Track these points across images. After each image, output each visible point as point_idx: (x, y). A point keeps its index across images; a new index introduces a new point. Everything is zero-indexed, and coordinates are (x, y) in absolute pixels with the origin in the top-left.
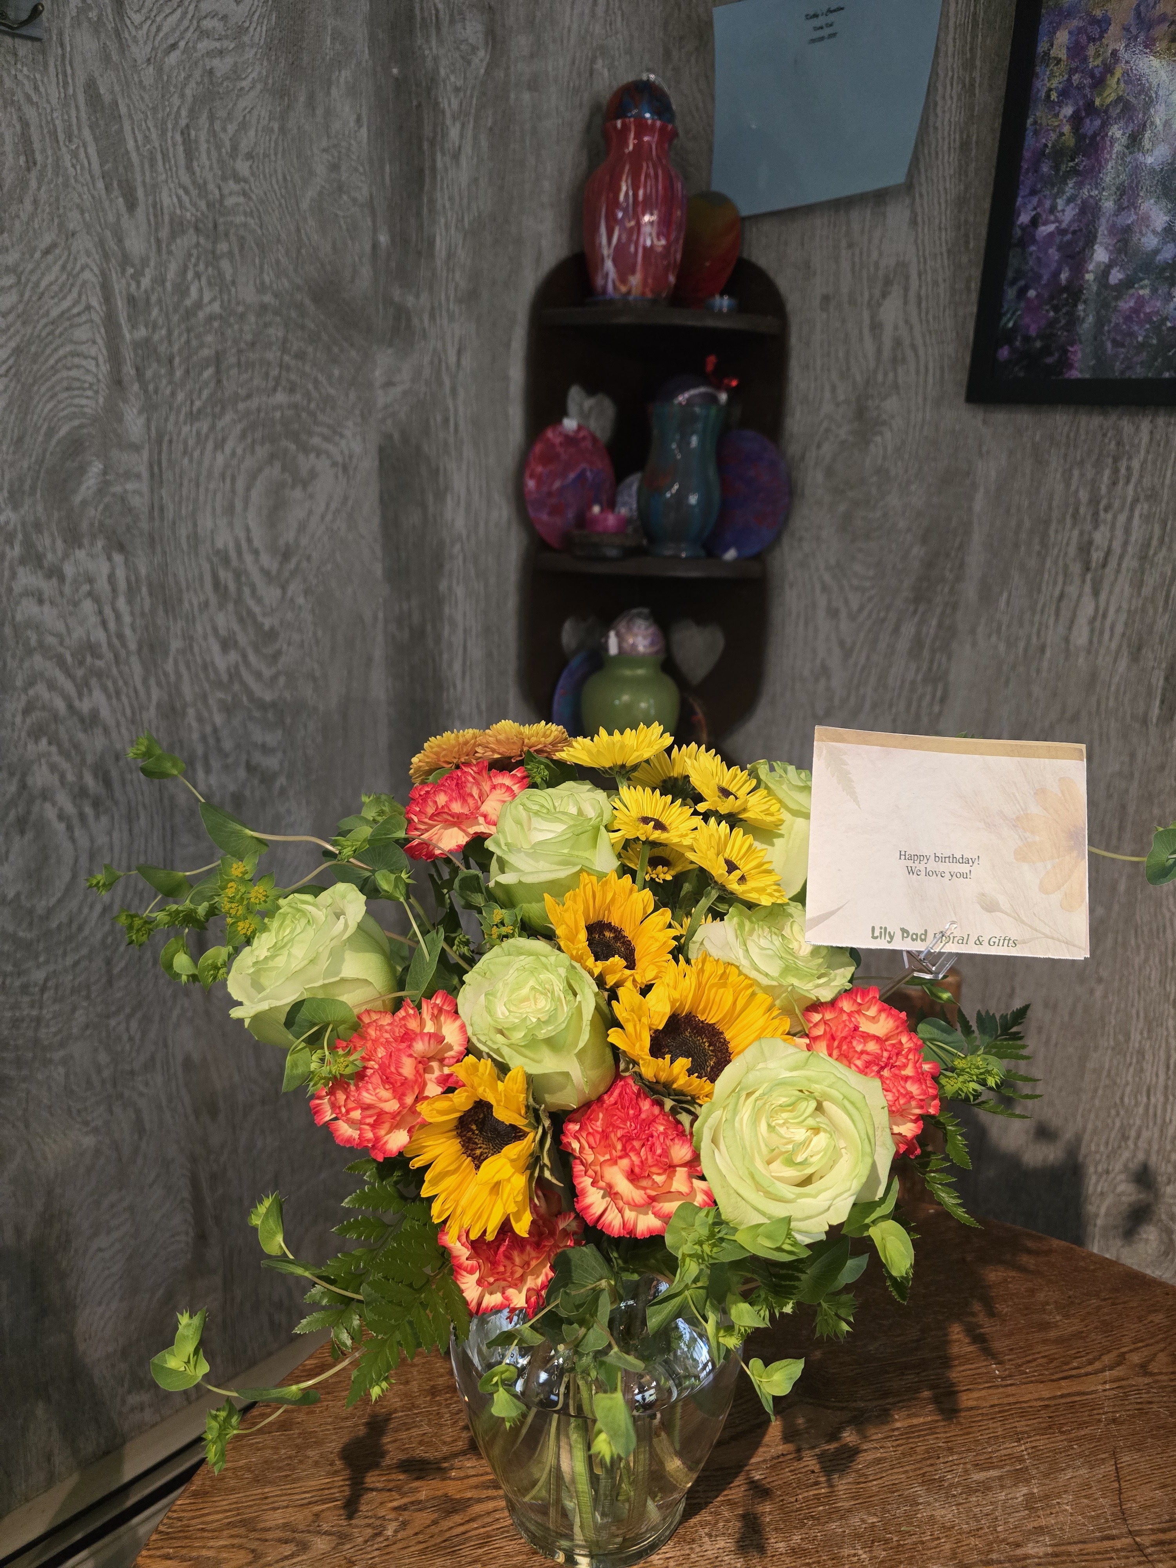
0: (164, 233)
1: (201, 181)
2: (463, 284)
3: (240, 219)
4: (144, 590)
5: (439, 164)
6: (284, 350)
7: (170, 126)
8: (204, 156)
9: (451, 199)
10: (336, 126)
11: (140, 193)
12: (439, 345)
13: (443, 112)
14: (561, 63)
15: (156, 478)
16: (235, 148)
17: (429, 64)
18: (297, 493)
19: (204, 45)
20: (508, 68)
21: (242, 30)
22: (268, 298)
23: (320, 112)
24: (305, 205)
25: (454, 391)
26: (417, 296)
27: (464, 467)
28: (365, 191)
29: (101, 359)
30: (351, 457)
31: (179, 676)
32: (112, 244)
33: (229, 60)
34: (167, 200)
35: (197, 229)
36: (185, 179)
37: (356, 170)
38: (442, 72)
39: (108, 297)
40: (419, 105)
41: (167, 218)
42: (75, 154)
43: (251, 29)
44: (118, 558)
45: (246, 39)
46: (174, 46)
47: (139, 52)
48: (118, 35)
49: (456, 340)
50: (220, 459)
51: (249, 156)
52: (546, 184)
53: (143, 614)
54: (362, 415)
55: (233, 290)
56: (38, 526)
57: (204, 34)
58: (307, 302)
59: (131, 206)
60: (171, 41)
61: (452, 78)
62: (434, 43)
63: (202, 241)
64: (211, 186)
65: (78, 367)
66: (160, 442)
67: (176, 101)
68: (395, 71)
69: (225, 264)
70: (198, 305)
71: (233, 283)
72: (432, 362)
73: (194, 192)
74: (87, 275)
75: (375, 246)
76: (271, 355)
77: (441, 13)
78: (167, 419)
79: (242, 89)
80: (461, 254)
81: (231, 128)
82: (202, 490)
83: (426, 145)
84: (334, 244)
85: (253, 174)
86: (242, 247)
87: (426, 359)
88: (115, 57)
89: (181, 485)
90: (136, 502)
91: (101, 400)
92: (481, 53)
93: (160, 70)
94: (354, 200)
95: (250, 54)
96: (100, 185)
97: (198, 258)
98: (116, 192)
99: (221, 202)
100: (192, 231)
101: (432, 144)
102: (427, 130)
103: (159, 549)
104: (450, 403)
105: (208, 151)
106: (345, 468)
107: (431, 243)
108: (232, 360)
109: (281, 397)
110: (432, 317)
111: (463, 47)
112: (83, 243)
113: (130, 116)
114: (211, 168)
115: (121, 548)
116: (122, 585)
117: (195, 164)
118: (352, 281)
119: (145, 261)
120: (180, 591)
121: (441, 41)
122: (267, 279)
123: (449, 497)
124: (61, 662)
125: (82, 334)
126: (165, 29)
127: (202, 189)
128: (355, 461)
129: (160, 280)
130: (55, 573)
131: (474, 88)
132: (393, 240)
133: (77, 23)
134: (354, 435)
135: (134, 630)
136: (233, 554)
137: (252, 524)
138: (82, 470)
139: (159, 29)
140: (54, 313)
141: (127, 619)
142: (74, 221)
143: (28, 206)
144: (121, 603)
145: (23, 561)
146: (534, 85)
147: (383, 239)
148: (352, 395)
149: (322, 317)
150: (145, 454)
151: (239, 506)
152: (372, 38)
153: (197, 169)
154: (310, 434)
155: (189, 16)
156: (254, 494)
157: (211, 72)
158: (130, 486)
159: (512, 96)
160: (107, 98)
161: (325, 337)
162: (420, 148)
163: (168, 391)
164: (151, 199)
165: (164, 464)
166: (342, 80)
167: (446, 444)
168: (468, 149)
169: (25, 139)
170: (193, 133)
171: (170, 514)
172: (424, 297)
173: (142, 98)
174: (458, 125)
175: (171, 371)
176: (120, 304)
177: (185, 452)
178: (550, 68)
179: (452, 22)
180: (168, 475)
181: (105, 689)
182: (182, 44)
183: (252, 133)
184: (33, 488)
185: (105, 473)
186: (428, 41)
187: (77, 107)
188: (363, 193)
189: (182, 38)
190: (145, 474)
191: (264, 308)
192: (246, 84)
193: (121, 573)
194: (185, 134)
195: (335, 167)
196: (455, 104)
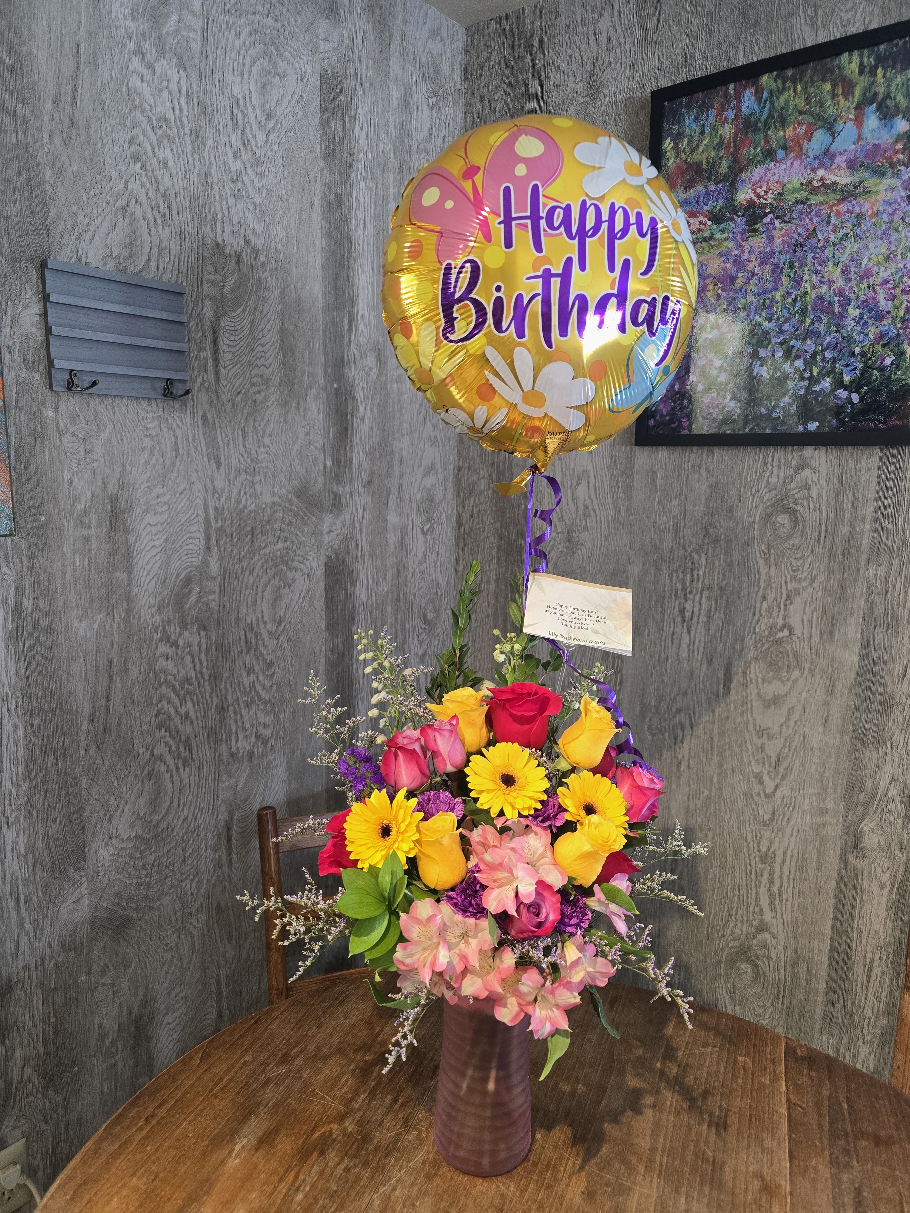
0: (232, 476)
1: (249, 450)
2: (365, 479)
3: (264, 465)
4: (214, 648)
5: (355, 424)
6: (282, 522)
7: (236, 428)
8: (251, 439)
9: (360, 439)
10: (309, 414)
11: (223, 460)
12: (354, 509)
13: (357, 400)
15: (222, 592)
16: (264, 433)
17: (351, 379)
18: (286, 591)
19: (253, 389)
20: (387, 374)
21: (268, 380)
22: (276, 499)
23: (301, 410)
24: (294, 454)
25: (361, 532)
26: (344, 488)
27: (365, 568)
28: (321, 442)
29: (201, 539)
31: (227, 691)
32: (209, 485)
33: (263, 394)
34: (234, 461)
35: (246, 472)
36: (242, 450)
37: (317, 433)
38: (357, 382)
39: (206, 511)
40: (346, 399)
41: (233, 469)
42: (196, 448)
43: (273, 380)
44: (203, 633)
45: (270, 383)
47: (224, 398)
48: (216, 391)
49: (362, 505)
50: (251, 579)
51: (270, 435)
52: (405, 425)
53: (212, 660)
54: (317, 548)
55: (261, 497)
56: (169, 622)
57: (253, 384)
58: (293, 498)
59: (218, 466)
61: (361, 384)
62: (353, 370)
64: (253, 452)
65: (192, 543)
66: (225, 574)
67: (240, 416)
68: (335, 386)
69: (258, 487)
70: (245, 507)
71: (261, 494)
72: (350, 518)
73: (245, 456)
74: (198, 500)
75: (325, 467)
76: (277, 526)
77: (356, 356)
78: (228, 563)
79: (268, 406)
80: (365, 464)
81: (263, 424)
82: (243, 595)
83: (349, 417)
84: (306, 469)
85: (271, 443)
86: (265, 477)
87: (348, 517)
88: (215, 402)
89: (233, 593)
90: (212, 604)
91: (200, 558)
92: (374, 370)
93: (233, 404)
94: (316, 447)
96: (206, 459)
97: (246, 485)
98: (213, 461)
99: (257, 458)
100: (244, 473)
101: (352, 416)
102: (350, 410)
103: (221, 627)
104: (359, 537)
105: (253, 436)
106: (309, 576)
107: (351, 462)
108: (259, 530)
109: (280, 545)
110: (351, 496)
111: (366, 369)
112: (198, 486)
113: (220, 427)
114: (253, 443)
115: (205, 628)
116: (204, 647)
117: (247, 443)
118: (314, 485)
119: (223, 491)
120: (230, 646)
121: (356, 368)
122: (276, 490)
123: (358, 583)
124: (174, 689)
125: (194, 528)
126: (236, 386)
127: (249, 453)
128: (313, 571)
129: (229, 498)
130: (175, 644)
131: (371, 386)
132: (333, 463)
133: (200, 389)
134: (313, 559)
136: (255, 626)
137: (264, 609)
138: (190, 592)
139: (234, 386)
140: (183, 520)
141: (205, 664)
142: (194, 477)
143: (175, 473)
144: (203, 655)
145: (161, 640)
147: (329, 463)
148: (313, 540)
149: (300, 504)
150: (218, 581)
151: (259, 601)
152: (326, 373)
153: (248, 446)
154: (293, 561)
155: (247, 378)
156: (266, 594)
157: (255, 401)
158: (210, 598)
159: (389, 387)
160: (211, 420)
161: (301, 514)
162: (346, 418)
163: (230, 549)
164: (227, 462)
165: (226, 585)
166: (312, 394)
167: (357, 557)
168: (368, 415)
169: (176, 444)
170: (246, 429)
171: (227, 609)
172: (347, 488)
173: (226, 418)
174: (364, 405)
175: (232, 541)
176: (211, 512)
177: (236, 578)
179: (361, 358)
180: (227, 590)
181: (193, 701)
182: (243, 391)
183: (272, 424)
184: (168, 604)
185: (199, 592)
186: (350, 369)
187: (198, 426)
188: (319, 445)
189: (243, 388)
190: (218, 591)
191: (274, 504)
192: (269, 403)
193: (203, 641)
194: (243, 430)
195: (308, 434)
196: (362, 396)
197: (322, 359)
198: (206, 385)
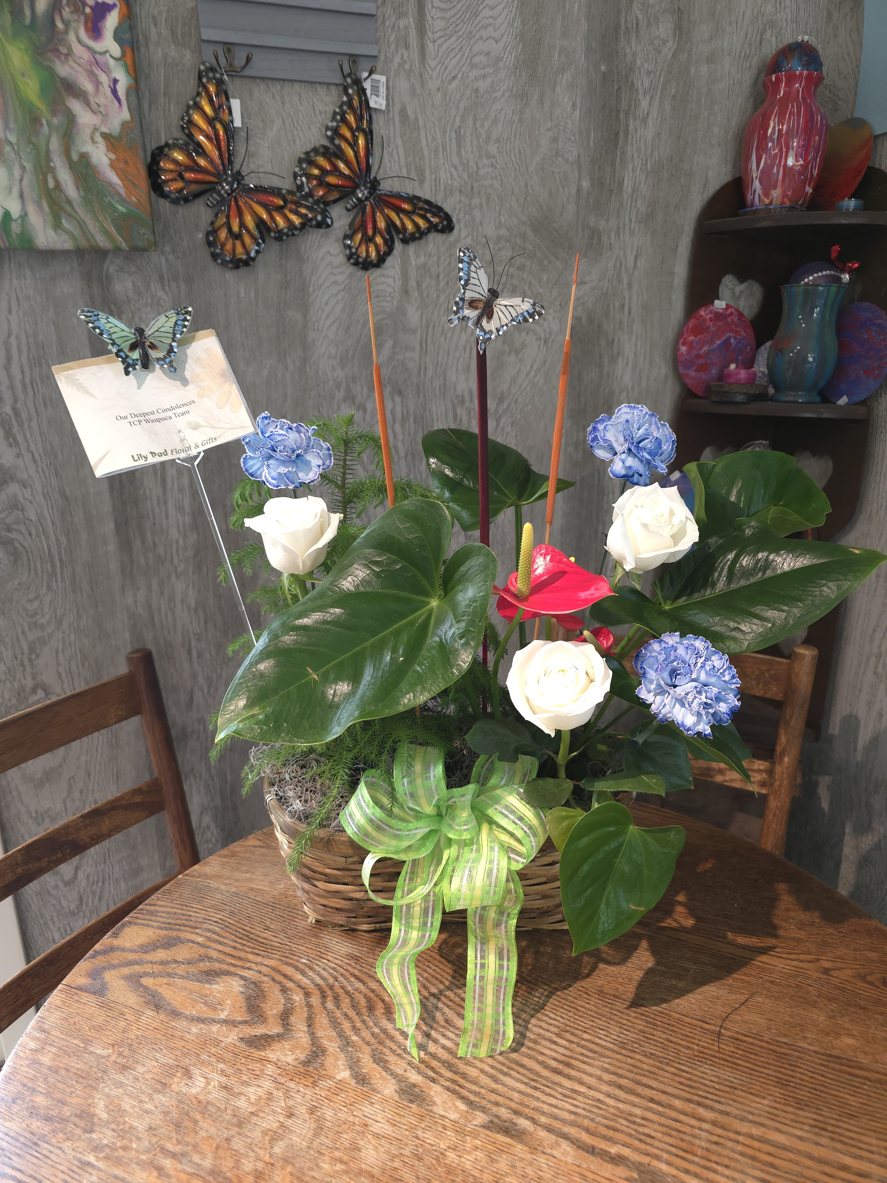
1: (465, 161)
2: (643, 209)
3: (488, 182)
4: (411, 419)
5: (631, 127)
7: (448, 128)
8: (469, 144)
9: (639, 150)
10: (558, 112)
11: (427, 173)
12: (621, 253)
13: (637, 91)
14: (735, 39)
15: (424, 350)
16: (488, 137)
17: (629, 58)
18: (512, 358)
19: (474, 74)
20: (691, 50)
21: (499, 59)
22: (503, 232)
23: (547, 104)
24: (532, 168)
25: (630, 285)
26: (607, 221)
27: (634, 338)
28: (575, 153)
29: (397, 278)
30: (550, 334)
33: (489, 81)
34: (443, 175)
35: (460, 192)
36: (455, 160)
37: (570, 139)
38: (639, 62)
40: (620, 88)
41: (442, 187)
43: (505, 59)
44: (398, 399)
45: (501, 65)
46: (454, 78)
47: (432, 86)
48: (421, 75)
49: (635, 249)
51: (497, 141)
52: (716, 130)
53: (409, 434)
54: (560, 305)
55: (480, 228)
56: (354, 379)
57: (473, 66)
58: (529, 232)
60: (453, 75)
61: (646, 66)
62: (633, 43)
63: (463, 199)
64: (472, 164)
65: (383, 283)
66: (427, 327)
67: (453, 112)
68: (603, 68)
69: (477, 214)
71: (481, 224)
72: (615, 267)
73: (460, 169)
75: (579, 190)
77: (641, 22)
78: (432, 313)
79: (496, 97)
80: (643, 188)
81: (487, 125)
82: (451, 357)
83: (622, 116)
84: (550, 191)
85: (499, 152)
86: (488, 200)
87: (611, 264)
88: (418, 91)
89: (438, 354)
90: (410, 365)
91: (395, 303)
92: (670, 44)
93: (445, 94)
94: (567, 160)
95: (502, 74)
97: (460, 210)
99: (477, 173)
100: (457, 193)
101: (627, 114)
102: (624, 105)
103: (422, 395)
104: (626, 294)
105: (471, 142)
106: (546, 341)
107: (621, 183)
110: (618, 234)
111: (656, 42)
113: (425, 126)
114: (472, 152)
115: (400, 393)
116: (399, 416)
117: (462, 150)
118: (561, 215)
120: (433, 421)
121: (639, 41)
122: (503, 219)
123: (620, 359)
126: (450, 67)
127: (466, 165)
128: (553, 337)
131: (662, 69)
132: (592, 185)
134: (554, 319)
135: (403, 444)
136: (467, 398)
139: (446, 69)
141: (400, 437)
144: (398, 427)
145: (344, 400)
146: (711, 59)
147: (585, 184)
149: (538, 241)
150: (418, 334)
152: (588, 49)
153: (463, 154)
155: (465, 57)
157: (477, 90)
158: (407, 355)
159: (693, 70)
160: (412, 117)
161: (539, 254)
162: (617, 118)
163: (435, 296)
164: (433, 177)
165: (429, 341)
166: (564, 80)
167: (621, 322)
168: (654, 113)
170: (462, 131)
171: (430, 373)
172: (612, 222)
173: (433, 114)
174: (648, 97)
175: (438, 282)
177: (442, 333)
178: (726, 44)
179: (649, 24)
180: (431, 348)
182: (460, 75)
183: (501, 125)
184: (353, 356)
185: (394, 347)
186: (629, 42)
187: (394, 125)
188: (572, 155)
189: (460, 71)
190: (418, 348)
191: (500, 238)
192: (498, 94)
193: (398, 409)
194: (458, 132)
195: (555, 140)
196: (647, 84)
197: (584, 27)
198: (407, 67)
